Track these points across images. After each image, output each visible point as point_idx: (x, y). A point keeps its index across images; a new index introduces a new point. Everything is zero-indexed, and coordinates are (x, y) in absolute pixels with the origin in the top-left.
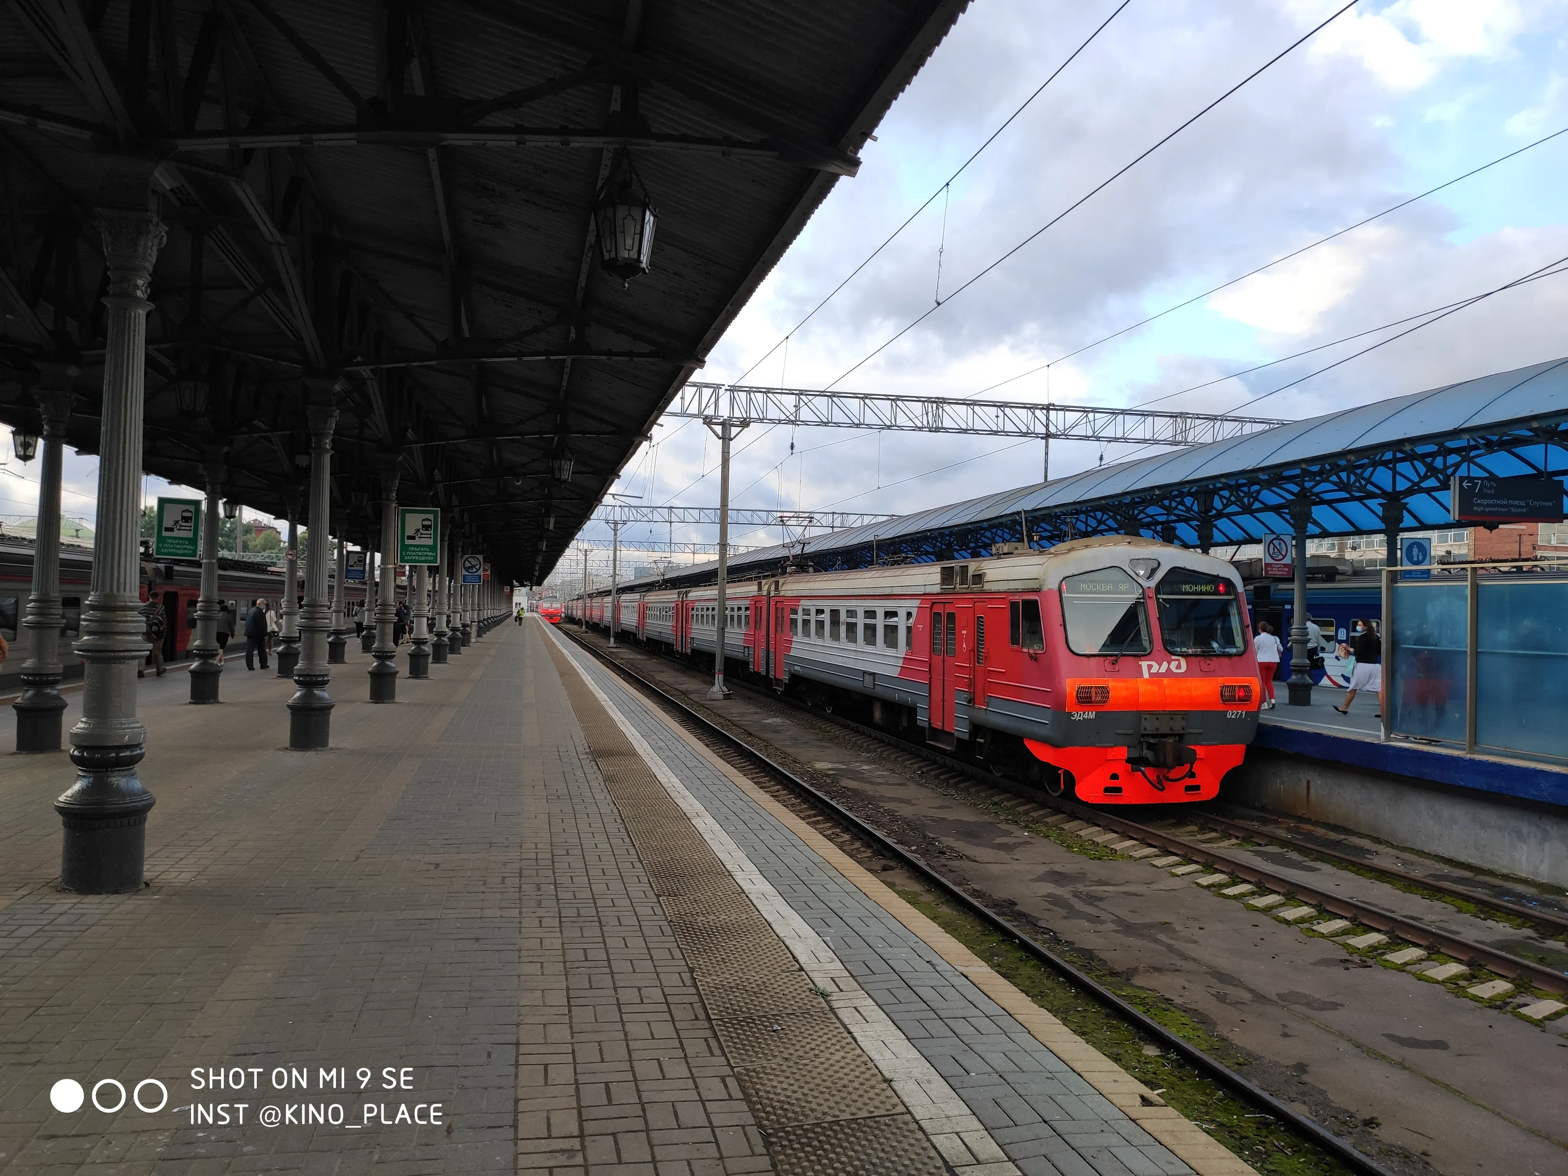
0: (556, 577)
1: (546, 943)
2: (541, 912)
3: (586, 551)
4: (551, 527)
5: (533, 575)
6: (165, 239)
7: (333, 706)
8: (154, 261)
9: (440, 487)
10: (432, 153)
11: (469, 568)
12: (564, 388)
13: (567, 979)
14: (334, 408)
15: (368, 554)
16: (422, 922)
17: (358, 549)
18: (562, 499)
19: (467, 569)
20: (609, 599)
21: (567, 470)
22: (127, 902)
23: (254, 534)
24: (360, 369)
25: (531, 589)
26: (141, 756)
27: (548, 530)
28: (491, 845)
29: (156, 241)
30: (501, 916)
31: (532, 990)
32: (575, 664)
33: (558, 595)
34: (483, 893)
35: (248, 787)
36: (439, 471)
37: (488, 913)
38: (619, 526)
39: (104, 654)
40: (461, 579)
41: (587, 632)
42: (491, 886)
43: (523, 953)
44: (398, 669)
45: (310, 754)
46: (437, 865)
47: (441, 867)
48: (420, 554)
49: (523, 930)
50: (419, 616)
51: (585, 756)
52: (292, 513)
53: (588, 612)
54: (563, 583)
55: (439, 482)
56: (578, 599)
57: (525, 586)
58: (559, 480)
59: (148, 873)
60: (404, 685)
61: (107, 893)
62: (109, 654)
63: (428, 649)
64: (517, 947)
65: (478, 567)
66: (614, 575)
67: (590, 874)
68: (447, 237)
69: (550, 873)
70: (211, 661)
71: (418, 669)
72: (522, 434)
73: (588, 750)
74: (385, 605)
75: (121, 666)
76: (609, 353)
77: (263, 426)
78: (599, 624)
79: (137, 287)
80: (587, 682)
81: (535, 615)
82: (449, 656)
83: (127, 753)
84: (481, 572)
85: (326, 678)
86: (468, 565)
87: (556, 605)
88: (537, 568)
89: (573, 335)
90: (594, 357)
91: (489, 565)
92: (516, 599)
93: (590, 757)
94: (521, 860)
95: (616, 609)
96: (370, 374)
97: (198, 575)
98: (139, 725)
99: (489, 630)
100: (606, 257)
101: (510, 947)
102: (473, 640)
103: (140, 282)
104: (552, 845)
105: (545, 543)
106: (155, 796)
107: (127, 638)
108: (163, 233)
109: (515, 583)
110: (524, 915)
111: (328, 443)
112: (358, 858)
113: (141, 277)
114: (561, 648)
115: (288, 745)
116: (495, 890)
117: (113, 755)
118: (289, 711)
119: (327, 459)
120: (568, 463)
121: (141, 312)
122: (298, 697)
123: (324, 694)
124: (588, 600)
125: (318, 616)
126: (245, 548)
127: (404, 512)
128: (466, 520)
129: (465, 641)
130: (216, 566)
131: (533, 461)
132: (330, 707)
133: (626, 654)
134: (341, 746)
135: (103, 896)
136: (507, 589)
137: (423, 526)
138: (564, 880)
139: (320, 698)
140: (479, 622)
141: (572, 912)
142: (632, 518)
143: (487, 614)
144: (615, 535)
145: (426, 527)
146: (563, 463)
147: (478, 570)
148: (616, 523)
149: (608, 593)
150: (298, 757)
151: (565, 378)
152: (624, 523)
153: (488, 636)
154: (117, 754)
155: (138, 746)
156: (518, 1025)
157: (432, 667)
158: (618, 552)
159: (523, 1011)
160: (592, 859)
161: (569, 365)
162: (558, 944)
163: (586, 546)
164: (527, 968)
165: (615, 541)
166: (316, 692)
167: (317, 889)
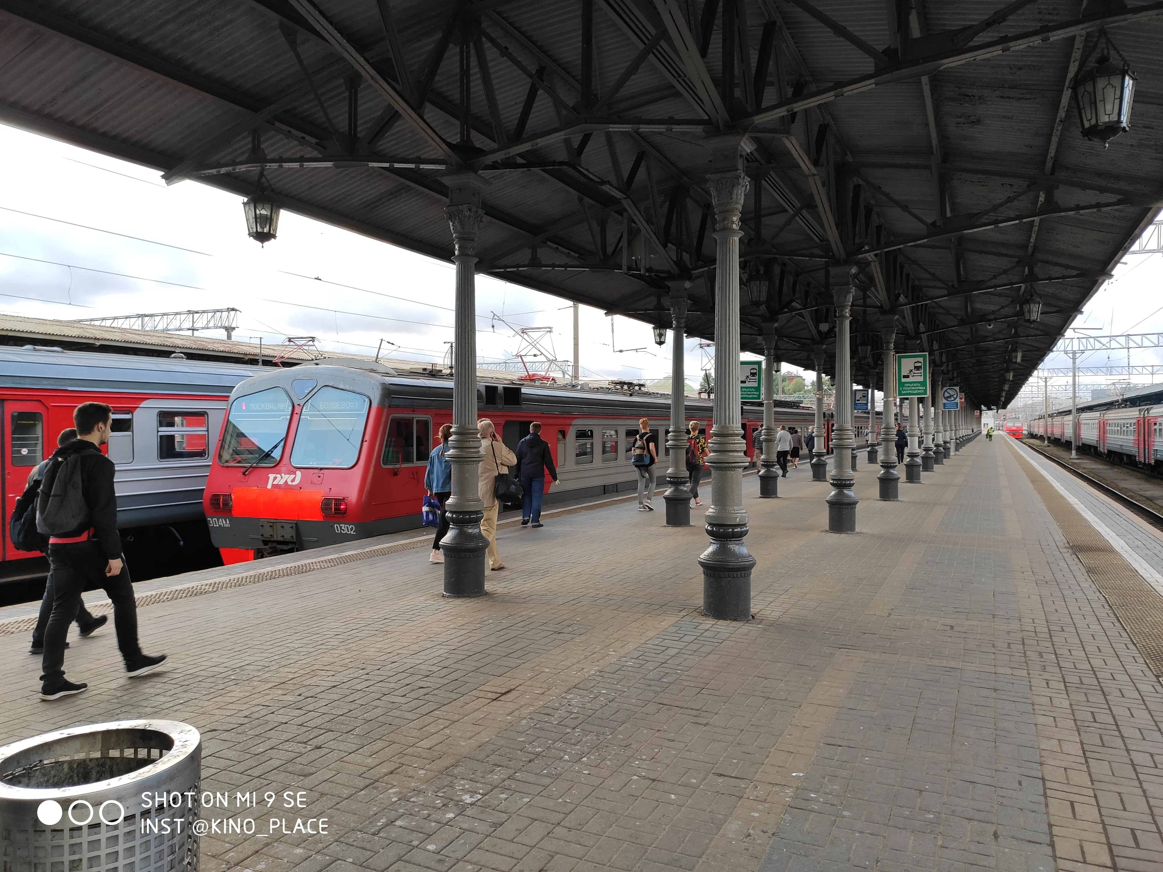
0: (1017, 402)
1: (1055, 702)
2: (1046, 676)
3: (1046, 378)
4: (1019, 360)
5: (1000, 400)
6: (748, 187)
7: (857, 502)
8: (742, 203)
9: (924, 337)
10: (925, 80)
11: (948, 397)
12: (1032, 244)
13: (1079, 734)
14: (851, 286)
15: (870, 391)
16: (947, 669)
17: (860, 387)
18: (1027, 336)
19: (946, 398)
20: (1070, 418)
21: (1035, 312)
22: (743, 627)
23: (787, 382)
24: (867, 255)
25: (997, 412)
26: (747, 531)
27: (1016, 363)
28: (994, 616)
29: (743, 189)
30: (1012, 674)
31: (1050, 738)
32: (1044, 473)
33: (1020, 416)
34: (994, 653)
35: (805, 556)
36: (923, 323)
37: (1001, 670)
38: (1078, 355)
39: (722, 465)
40: (941, 406)
41: (1049, 446)
42: (1000, 649)
43: (1036, 707)
44: (899, 476)
45: (843, 536)
46: (952, 627)
47: (955, 629)
48: (913, 388)
49: (1033, 688)
50: (912, 436)
51: (1066, 550)
52: (819, 365)
53: (1049, 430)
54: (1025, 406)
55: (923, 333)
56: (1039, 419)
57: (991, 409)
58: (1028, 321)
59: (753, 611)
60: (903, 486)
61: (730, 620)
62: (725, 465)
63: (919, 460)
64: (1030, 701)
65: (955, 396)
66: (1075, 397)
67: (1086, 650)
68: (935, 142)
69: (1049, 644)
70: (772, 469)
71: (912, 476)
72: (995, 287)
73: (1067, 545)
74: (887, 428)
75: (733, 473)
76: (1078, 208)
77: (799, 306)
78: (1060, 439)
79: (733, 222)
80: (1057, 488)
81: (1001, 432)
82: (935, 466)
83: (738, 530)
84: (958, 400)
85: (852, 482)
86: (947, 395)
87: (1018, 424)
88: (1004, 394)
89: (1042, 198)
90: (1063, 214)
91: (963, 394)
92: (984, 420)
93: (1070, 551)
94: (1022, 631)
95: (1077, 426)
96: (874, 257)
97: (762, 412)
98: (744, 511)
99: (964, 446)
100: (1087, 125)
101: (1024, 700)
102: (952, 453)
103: (735, 219)
104: (1047, 622)
105: (1012, 374)
106: (755, 558)
107: (736, 454)
108: (747, 183)
109: (983, 407)
110: (1031, 676)
111: (847, 312)
112: (890, 614)
113: (735, 215)
114: (1028, 459)
115: (828, 529)
116: (1004, 653)
117: (731, 530)
118: (827, 505)
119: (847, 324)
120: (1037, 306)
121: (736, 238)
122: (834, 495)
123: (850, 493)
124: (1050, 419)
125: (845, 437)
126: (783, 392)
127: (900, 358)
128: (944, 359)
129: (946, 455)
130: (773, 405)
131: (1003, 307)
132: (855, 503)
133: (1088, 464)
134: (864, 531)
135: (728, 622)
136: (977, 413)
137: (915, 367)
138: (1063, 651)
139: (848, 496)
140: (956, 439)
141: (1076, 680)
142: (1089, 347)
143: (962, 433)
144: (1074, 363)
145: (917, 368)
146: (1031, 307)
147: (955, 399)
148: (1074, 353)
149: (1069, 412)
150: (835, 538)
151: (1034, 236)
152: (1083, 352)
153: (963, 450)
154: (733, 530)
155: (744, 525)
156: (1041, 764)
157: (923, 474)
158: (1077, 377)
159: (1043, 753)
160: (1087, 638)
161: (1037, 224)
162: (1066, 704)
163: (1046, 374)
164: (1041, 720)
165: (1074, 368)
166: (845, 492)
167: (865, 633)
